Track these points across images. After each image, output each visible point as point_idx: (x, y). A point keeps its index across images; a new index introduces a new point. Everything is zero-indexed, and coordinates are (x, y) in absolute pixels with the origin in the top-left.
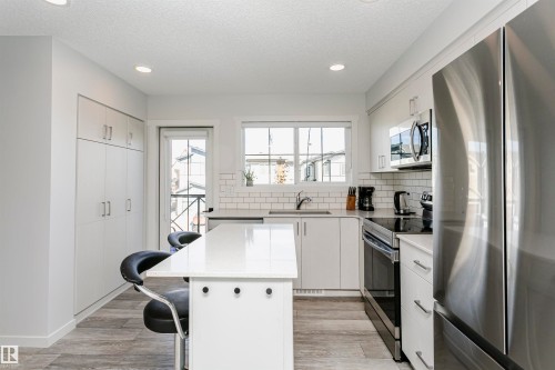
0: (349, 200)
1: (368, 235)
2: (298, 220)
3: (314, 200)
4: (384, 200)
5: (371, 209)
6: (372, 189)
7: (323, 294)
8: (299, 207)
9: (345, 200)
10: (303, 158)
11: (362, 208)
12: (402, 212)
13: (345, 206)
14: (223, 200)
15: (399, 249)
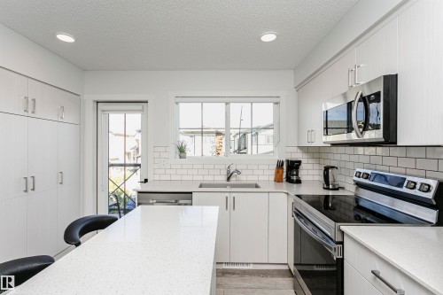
0: (277, 172)
1: (298, 214)
2: (227, 195)
3: (243, 173)
4: (310, 172)
5: (299, 182)
6: (300, 162)
7: (251, 267)
8: (228, 179)
9: (273, 172)
10: (233, 132)
11: (289, 180)
12: (331, 187)
13: (272, 178)
14: (157, 171)
15: (342, 243)
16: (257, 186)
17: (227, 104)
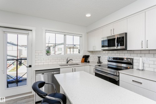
5: (89, 62)
11: (85, 61)
14: (37, 62)
15: (119, 76)
16: (77, 64)
17: (65, 35)
